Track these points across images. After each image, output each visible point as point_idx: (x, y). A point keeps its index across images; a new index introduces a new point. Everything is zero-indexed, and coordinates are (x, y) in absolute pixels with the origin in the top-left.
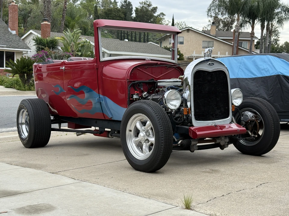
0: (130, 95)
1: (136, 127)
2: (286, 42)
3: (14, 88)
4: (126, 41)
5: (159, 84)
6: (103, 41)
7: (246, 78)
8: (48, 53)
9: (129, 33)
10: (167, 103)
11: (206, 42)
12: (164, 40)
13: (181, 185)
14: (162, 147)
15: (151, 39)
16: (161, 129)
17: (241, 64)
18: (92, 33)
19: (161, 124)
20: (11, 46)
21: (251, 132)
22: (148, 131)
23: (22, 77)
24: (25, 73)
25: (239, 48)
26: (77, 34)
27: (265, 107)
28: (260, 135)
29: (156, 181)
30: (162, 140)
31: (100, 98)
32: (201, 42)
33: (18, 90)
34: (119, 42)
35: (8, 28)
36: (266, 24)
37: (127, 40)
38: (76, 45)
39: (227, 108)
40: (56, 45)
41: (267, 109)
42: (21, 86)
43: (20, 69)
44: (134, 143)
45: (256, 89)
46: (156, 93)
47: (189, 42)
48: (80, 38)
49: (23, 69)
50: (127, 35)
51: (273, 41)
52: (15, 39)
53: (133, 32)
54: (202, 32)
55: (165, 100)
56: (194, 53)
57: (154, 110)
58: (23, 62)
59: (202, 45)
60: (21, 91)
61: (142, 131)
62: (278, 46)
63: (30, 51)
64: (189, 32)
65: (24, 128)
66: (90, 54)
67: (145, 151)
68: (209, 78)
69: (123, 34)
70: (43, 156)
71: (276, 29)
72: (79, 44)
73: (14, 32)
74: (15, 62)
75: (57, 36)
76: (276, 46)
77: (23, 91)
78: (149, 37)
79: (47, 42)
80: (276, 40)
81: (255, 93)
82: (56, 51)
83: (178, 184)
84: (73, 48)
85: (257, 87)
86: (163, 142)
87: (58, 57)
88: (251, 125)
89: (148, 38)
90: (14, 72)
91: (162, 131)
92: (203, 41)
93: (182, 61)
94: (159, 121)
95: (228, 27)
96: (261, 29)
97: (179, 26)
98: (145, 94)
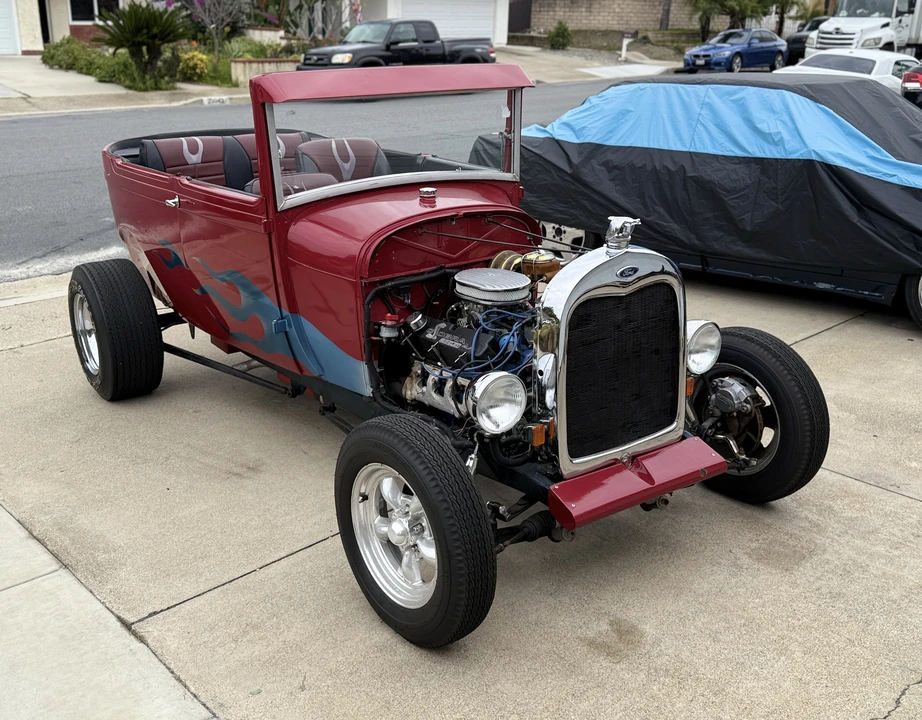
0: (371, 326)
3: (120, 83)
5: (459, 288)
10: (478, 413)
21: (736, 442)
22: (417, 519)
23: (135, 53)
24: (143, 44)
31: (282, 318)
42: (135, 79)
46: (451, 322)
49: (137, 36)
58: (136, 16)
70: (131, 472)
88: (739, 422)
90: (117, 44)
98: (417, 320)
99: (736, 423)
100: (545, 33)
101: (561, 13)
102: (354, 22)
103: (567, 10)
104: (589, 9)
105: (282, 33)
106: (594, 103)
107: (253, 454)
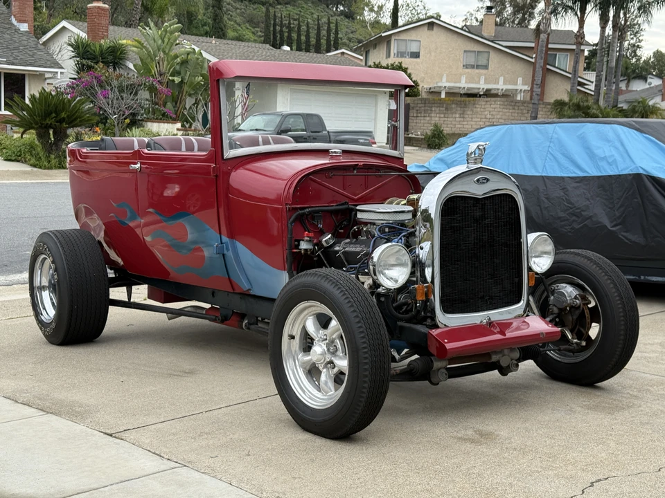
0: (293, 242)
1: (304, 328)
2: (657, 51)
3: (26, 161)
4: (285, 51)
5: (359, 215)
6: (232, 49)
7: (562, 177)
8: (103, 78)
9: (294, 24)
10: (377, 274)
11: (473, 54)
12: (375, 47)
13: (408, 482)
14: (366, 385)
15: (344, 41)
16: (364, 343)
17: (550, 142)
18: (205, 23)
19: (362, 332)
20: (17, 59)
21: (572, 331)
22: (332, 341)
23: (42, 136)
24: (50, 126)
25: (548, 69)
26: (172, 33)
27: (606, 275)
28: (593, 338)
29: (350, 469)
30: (366, 370)
31: (222, 243)
32: (460, 54)
33: (34, 166)
34: (268, 54)
35: (10, 17)
36: (611, 14)
37: (286, 48)
38: (169, 59)
39: (517, 280)
40: (121, 59)
41: (609, 281)
42: (40, 158)
43: (37, 119)
44: (301, 366)
45: (585, 203)
46: (354, 238)
47: (433, 54)
48: (179, 44)
49: (46, 120)
50: (287, 30)
51: (628, 49)
52: (26, 42)
53: (301, 24)
54: (462, 29)
55: (374, 265)
56: (444, 79)
57: (347, 298)
58: (46, 102)
59: (462, 60)
60: (40, 170)
61: (318, 341)
62: (638, 60)
63: (61, 73)
64: (433, 30)
65: (47, 298)
66: (202, 81)
67: (326, 388)
68: (478, 213)
69: (278, 28)
70: (89, 375)
71: (634, 20)
72: (176, 57)
73: (24, 27)
74: (27, 101)
75: (124, 37)
76: (634, 60)
77: (45, 169)
78: (340, 36)
79: (102, 51)
80: (635, 47)
81: (583, 213)
82: (122, 72)
83: (400, 481)
84: (161, 67)
85: (588, 199)
86: (367, 373)
87: (127, 88)
88: (572, 316)
89: (336, 38)
90: (26, 126)
91: (365, 348)
92: (465, 51)
93: (416, 98)
94: (359, 325)
95: (524, 15)
96: (600, 23)
97: (411, 11)
98: (327, 238)
99: (570, 318)
100: (421, 135)
101: (437, 119)
102: (244, 116)
103: (442, 116)
104: (462, 115)
105: (179, 125)
106: (464, 142)
107: (188, 367)
